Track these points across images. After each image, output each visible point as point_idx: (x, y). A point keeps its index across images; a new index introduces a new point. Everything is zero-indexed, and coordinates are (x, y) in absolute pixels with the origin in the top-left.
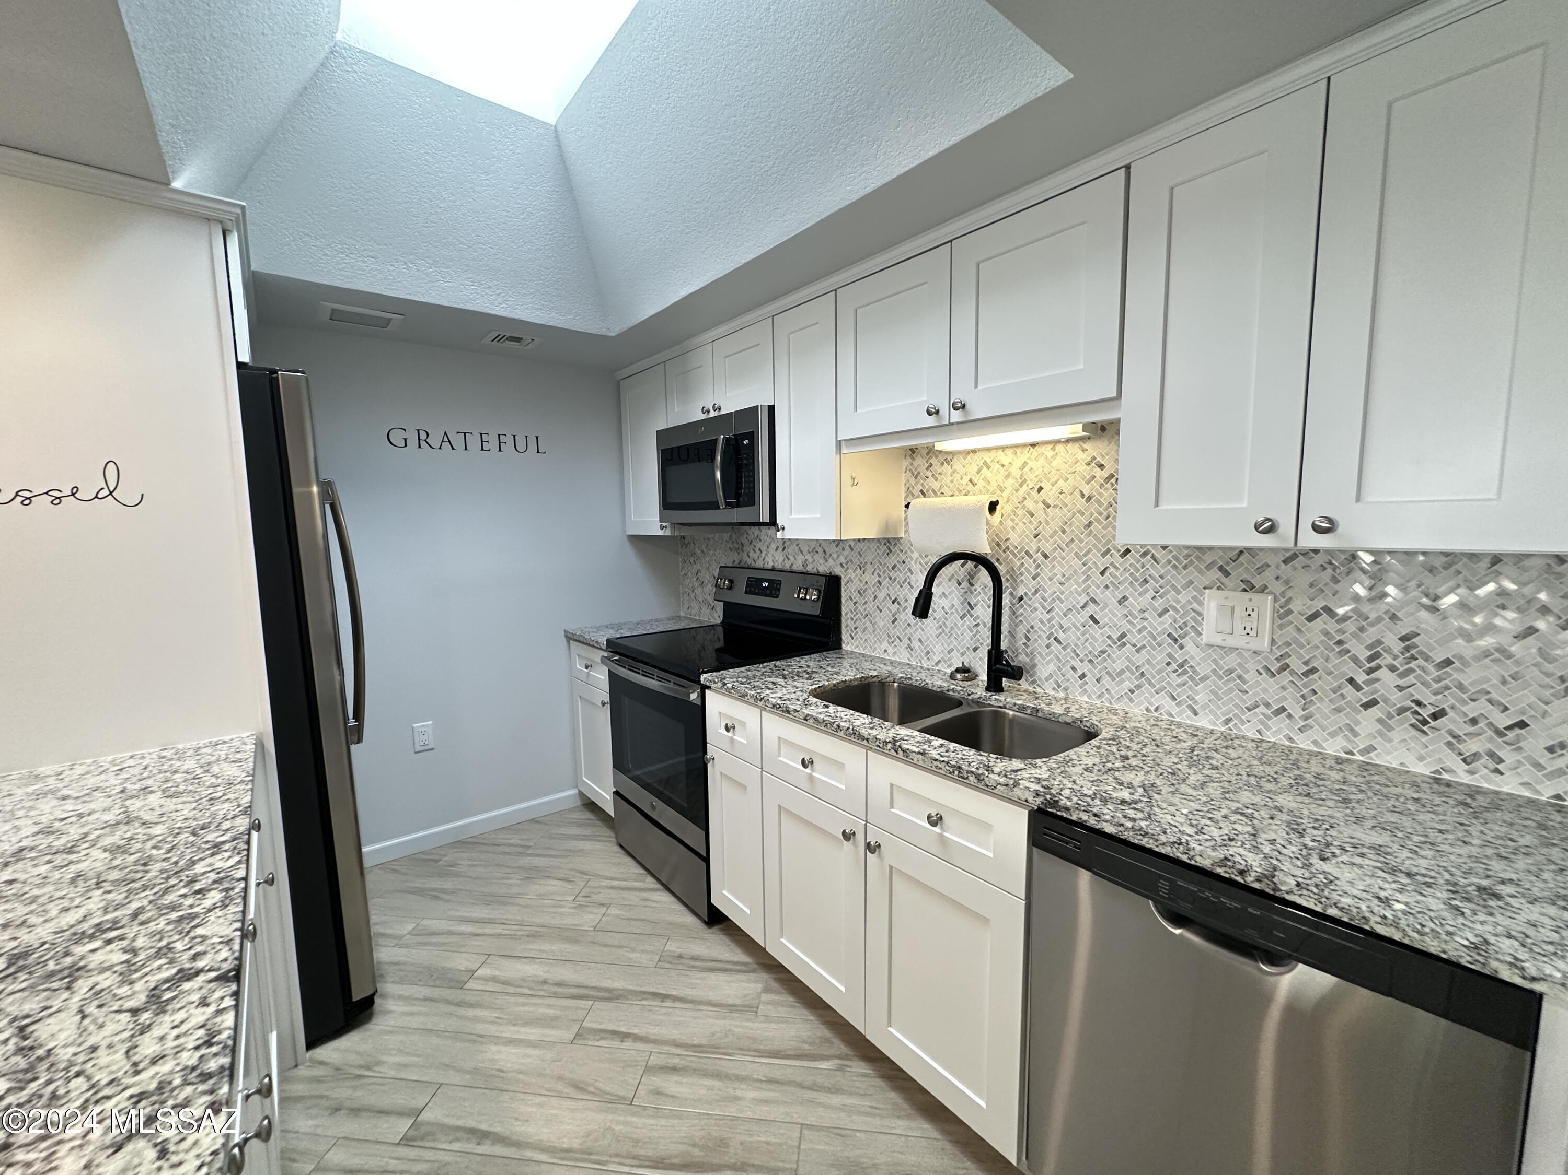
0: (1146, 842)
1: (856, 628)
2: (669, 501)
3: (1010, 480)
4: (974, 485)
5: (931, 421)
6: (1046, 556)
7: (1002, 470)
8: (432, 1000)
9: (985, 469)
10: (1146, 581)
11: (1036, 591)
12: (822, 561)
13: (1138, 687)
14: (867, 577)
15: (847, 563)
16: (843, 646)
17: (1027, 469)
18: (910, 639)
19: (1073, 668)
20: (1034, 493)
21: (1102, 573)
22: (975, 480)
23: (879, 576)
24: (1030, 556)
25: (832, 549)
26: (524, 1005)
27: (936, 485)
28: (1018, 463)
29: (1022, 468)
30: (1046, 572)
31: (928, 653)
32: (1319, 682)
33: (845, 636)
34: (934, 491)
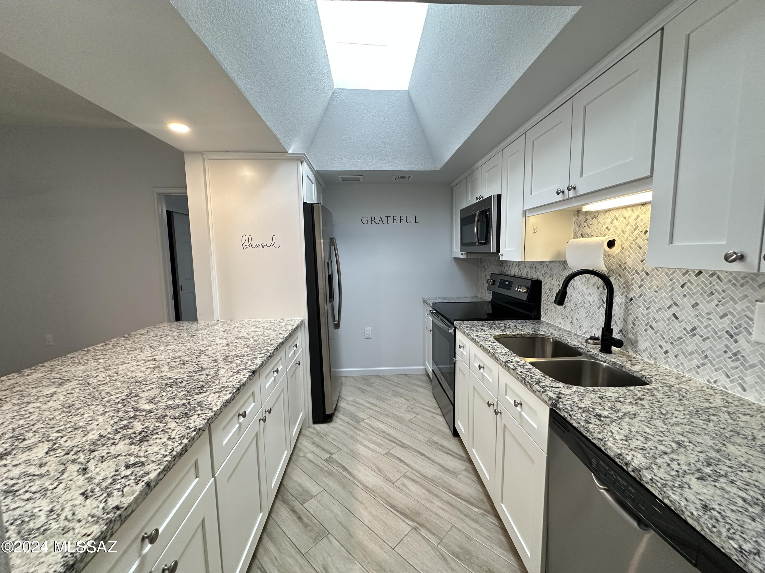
1: (547, 309)
2: (463, 242)
3: (629, 227)
4: (609, 230)
5: (560, 197)
6: (647, 274)
7: (625, 221)
8: (349, 423)
9: (615, 220)
10: (712, 293)
11: (641, 295)
12: (534, 272)
13: (703, 365)
14: (554, 282)
15: (545, 274)
16: (541, 318)
17: (639, 220)
18: (572, 318)
19: (661, 346)
20: (642, 234)
21: (682, 286)
22: (609, 228)
23: (559, 282)
24: (638, 274)
25: (539, 266)
26: (374, 436)
27: (589, 231)
28: (634, 216)
29: (636, 219)
30: (647, 284)
31: (580, 327)
33: (542, 313)
34: (588, 234)
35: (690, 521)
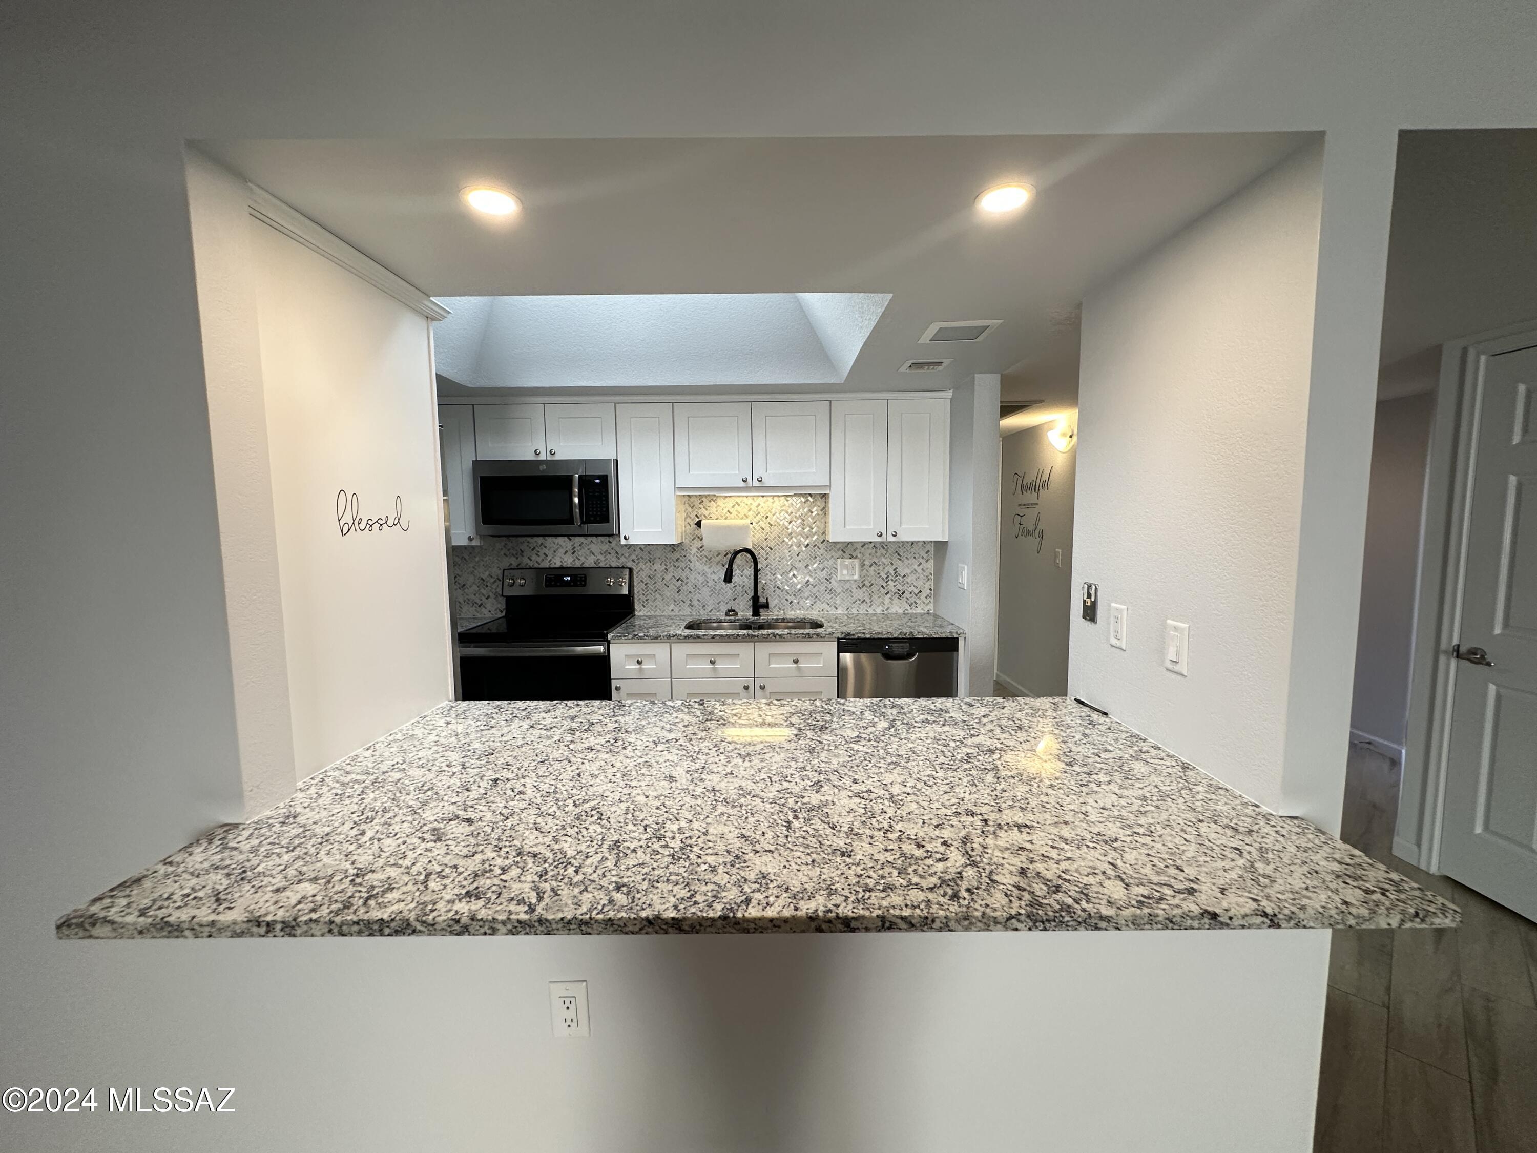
0: (880, 636)
1: (647, 600)
3: (751, 512)
4: (731, 513)
5: (742, 484)
6: (771, 549)
7: (747, 507)
9: (737, 505)
10: (816, 557)
11: (767, 566)
12: (614, 559)
13: (815, 602)
14: (655, 567)
15: (638, 559)
16: (636, 613)
17: (760, 507)
18: (690, 600)
19: (787, 600)
20: (764, 519)
21: (798, 555)
22: (731, 511)
23: (666, 565)
24: (763, 549)
27: (706, 513)
28: (755, 504)
29: (757, 507)
30: (771, 557)
31: (704, 606)
32: (874, 588)
34: (705, 516)
35: (935, 636)
